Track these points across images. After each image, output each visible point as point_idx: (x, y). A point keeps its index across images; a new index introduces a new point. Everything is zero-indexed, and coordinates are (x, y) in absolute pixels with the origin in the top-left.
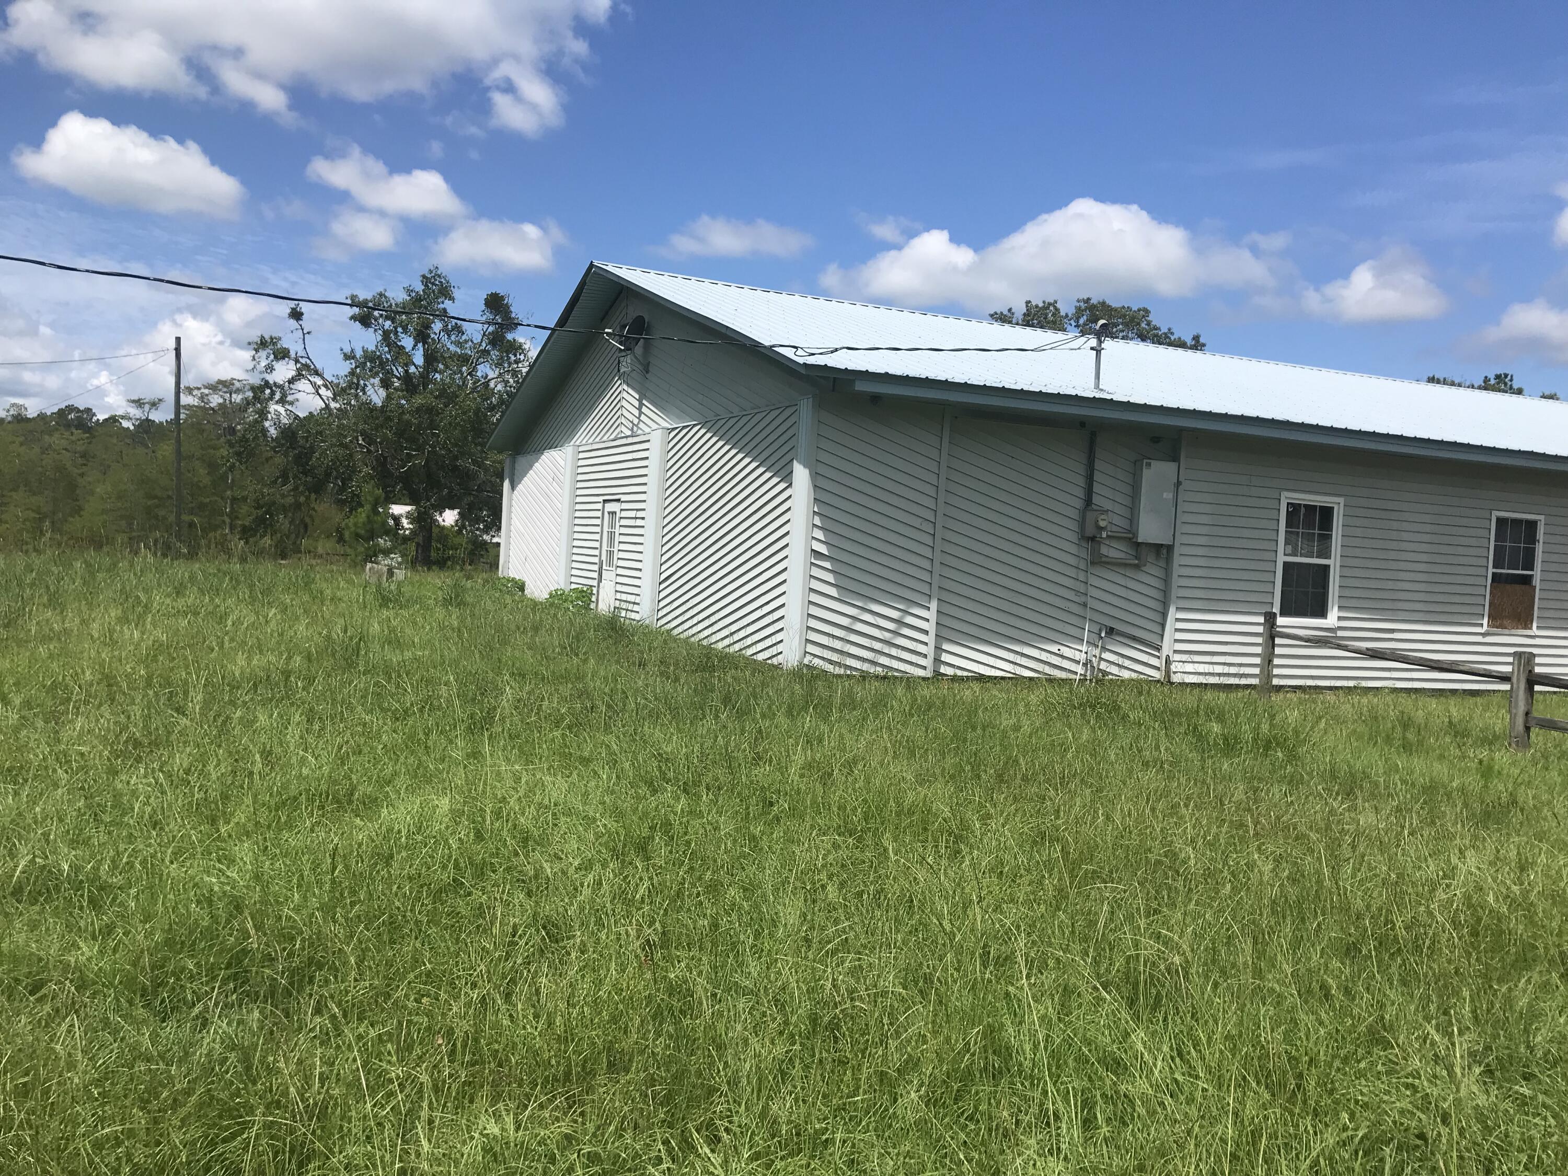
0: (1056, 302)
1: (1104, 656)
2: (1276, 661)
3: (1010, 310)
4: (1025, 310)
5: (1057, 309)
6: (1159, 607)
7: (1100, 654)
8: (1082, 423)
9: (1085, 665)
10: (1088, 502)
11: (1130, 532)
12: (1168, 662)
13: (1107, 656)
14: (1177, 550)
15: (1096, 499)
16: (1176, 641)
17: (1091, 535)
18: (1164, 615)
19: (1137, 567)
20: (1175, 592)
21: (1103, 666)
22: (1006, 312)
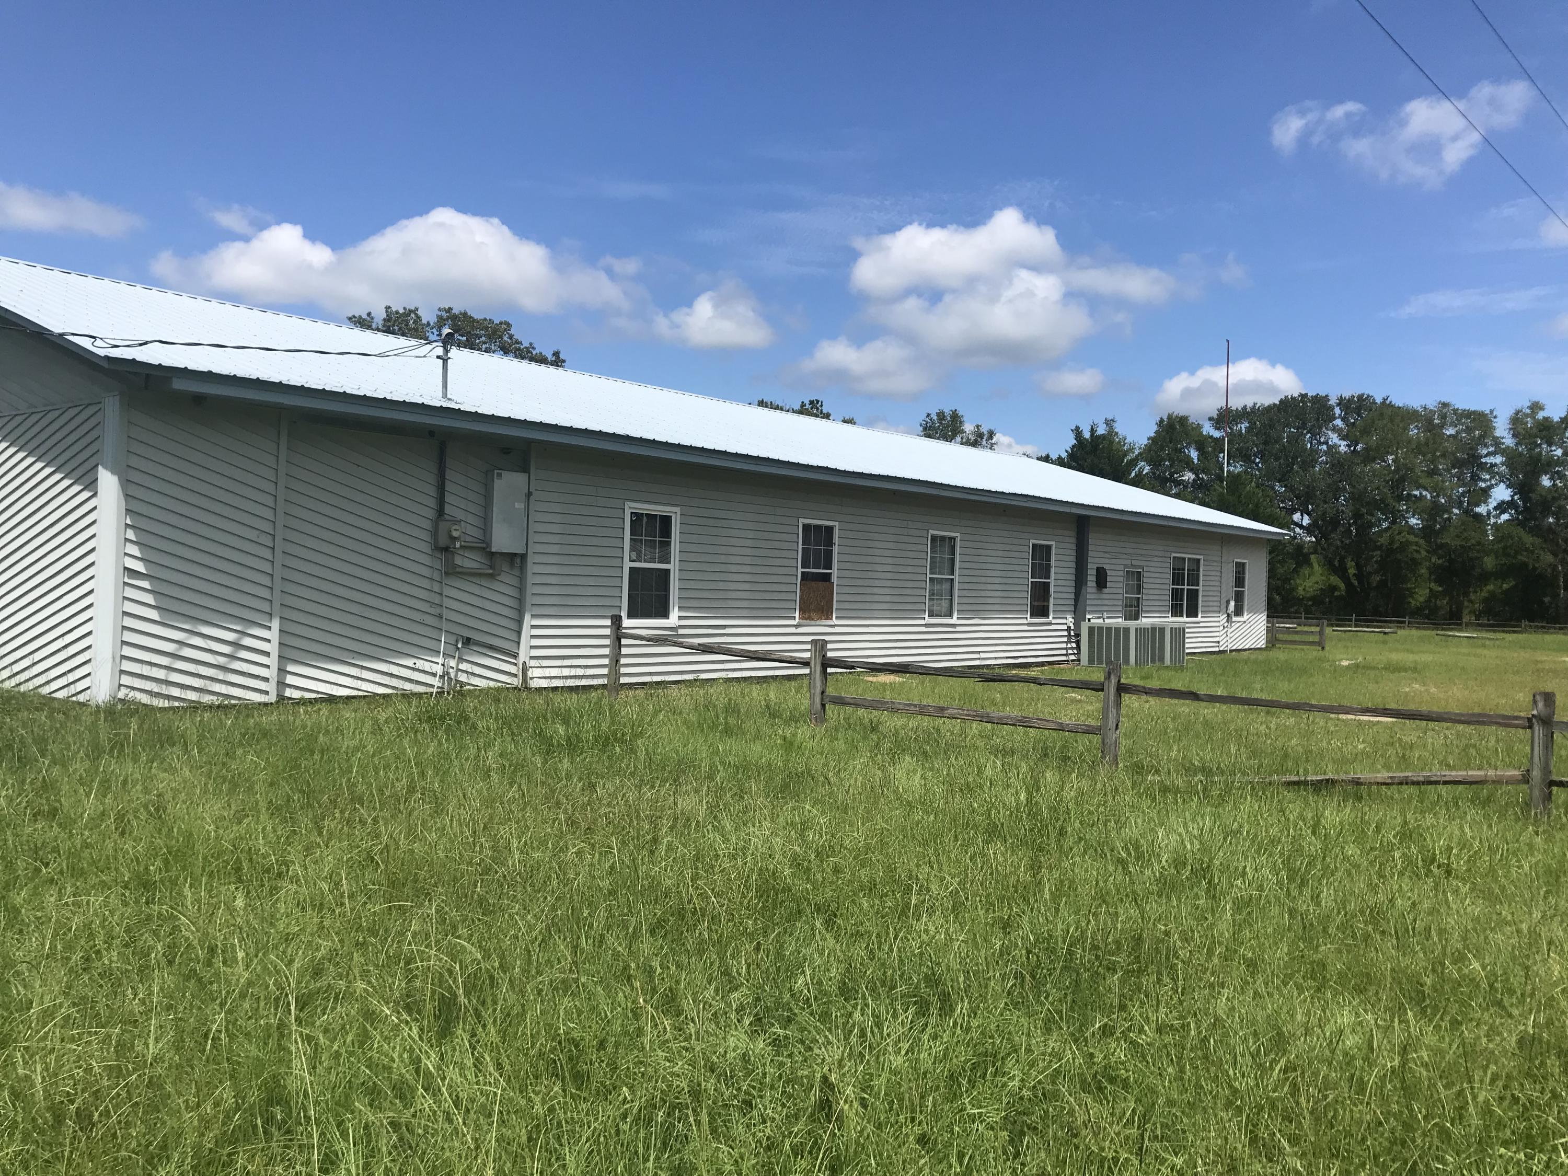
0: (417, 309)
1: (462, 666)
2: (623, 661)
3: (369, 314)
4: (385, 316)
5: (418, 317)
6: (512, 614)
7: (458, 665)
8: (431, 432)
9: (442, 677)
10: (441, 512)
11: (483, 542)
12: (525, 669)
13: (463, 666)
14: (530, 559)
15: (448, 509)
16: (532, 647)
17: (444, 546)
18: (520, 622)
19: (491, 576)
20: (530, 600)
21: (463, 678)
22: (365, 316)
